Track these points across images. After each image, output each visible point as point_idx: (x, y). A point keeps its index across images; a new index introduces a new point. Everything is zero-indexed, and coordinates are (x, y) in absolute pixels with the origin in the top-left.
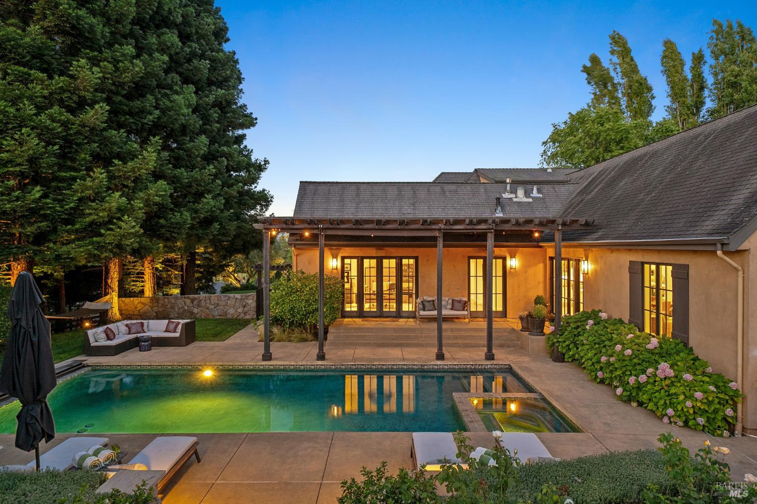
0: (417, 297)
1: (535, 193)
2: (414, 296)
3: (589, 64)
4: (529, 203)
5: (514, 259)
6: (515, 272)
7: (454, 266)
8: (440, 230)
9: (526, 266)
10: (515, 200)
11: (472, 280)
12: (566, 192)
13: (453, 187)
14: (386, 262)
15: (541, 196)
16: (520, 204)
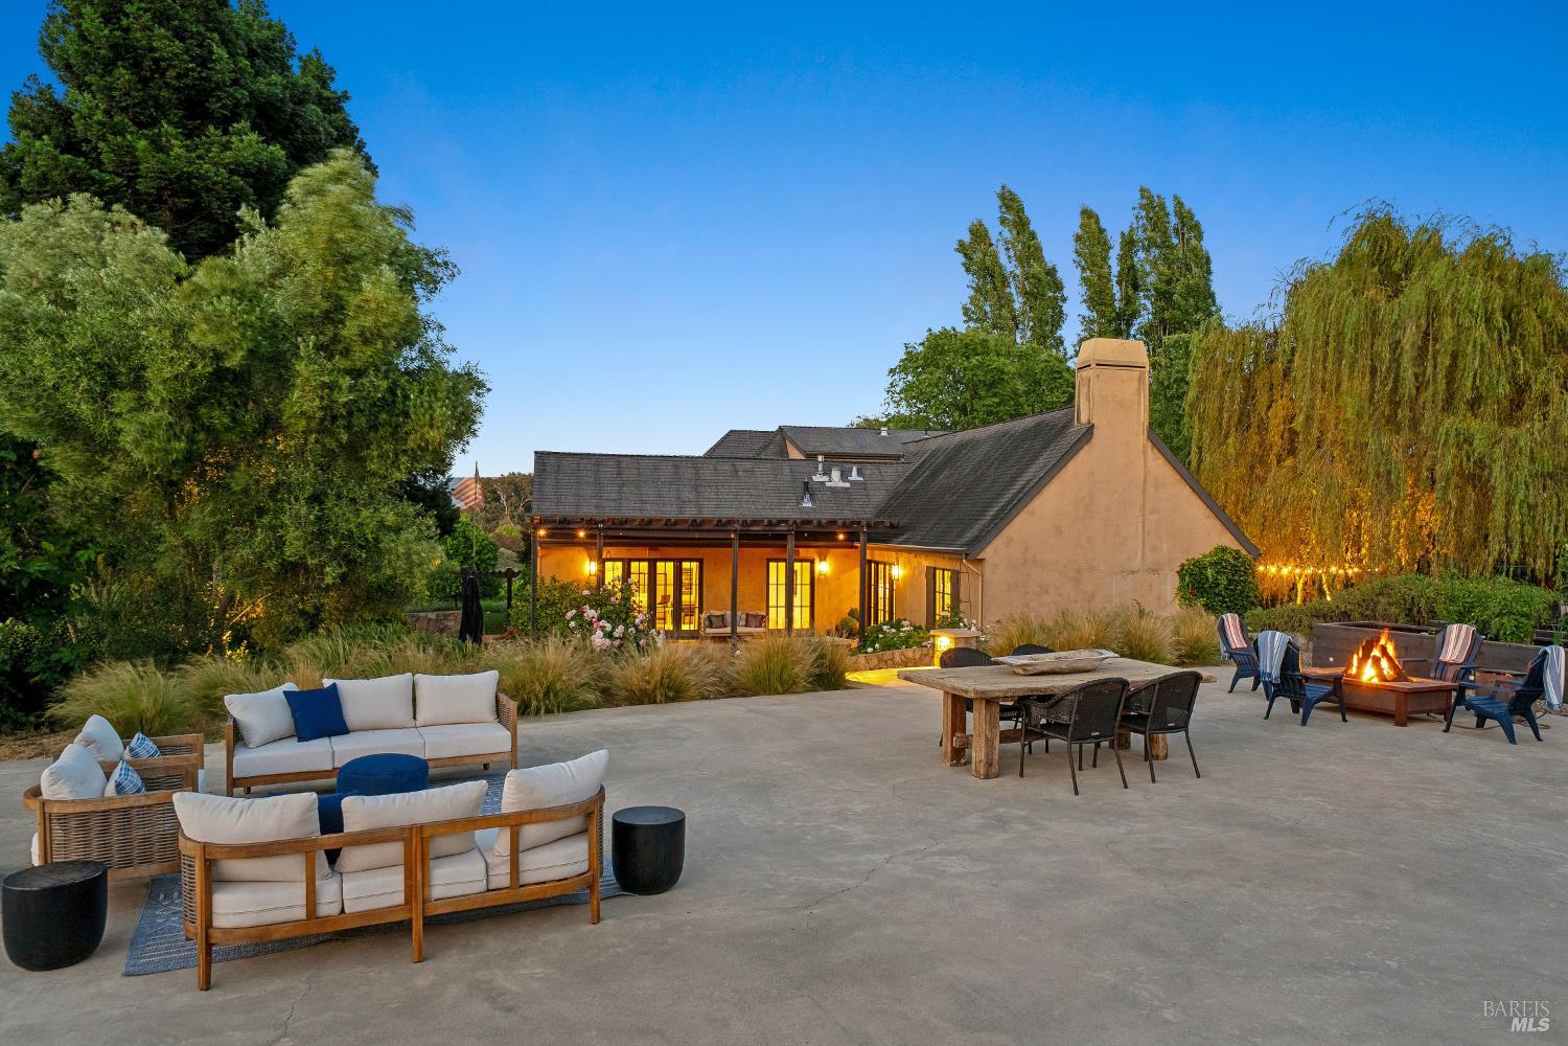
0: (701, 612)
1: (854, 476)
2: (697, 610)
3: (967, 238)
4: (846, 489)
5: (823, 563)
6: (825, 580)
7: (749, 572)
8: (735, 531)
9: (839, 573)
10: (828, 484)
11: (772, 589)
12: (892, 474)
13: (748, 465)
14: (660, 565)
15: (861, 479)
16: (834, 490)
